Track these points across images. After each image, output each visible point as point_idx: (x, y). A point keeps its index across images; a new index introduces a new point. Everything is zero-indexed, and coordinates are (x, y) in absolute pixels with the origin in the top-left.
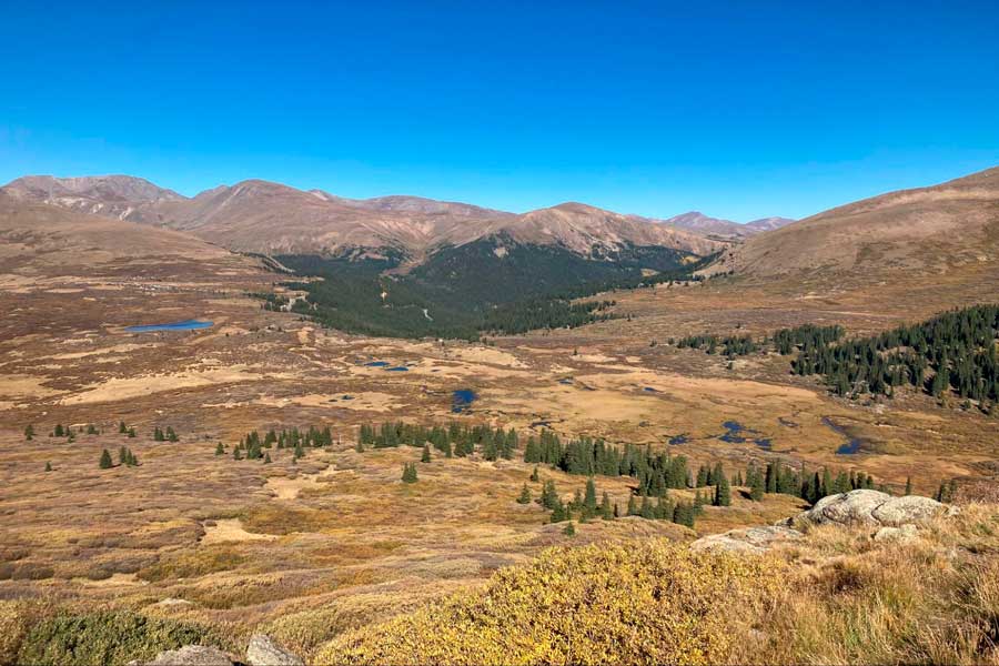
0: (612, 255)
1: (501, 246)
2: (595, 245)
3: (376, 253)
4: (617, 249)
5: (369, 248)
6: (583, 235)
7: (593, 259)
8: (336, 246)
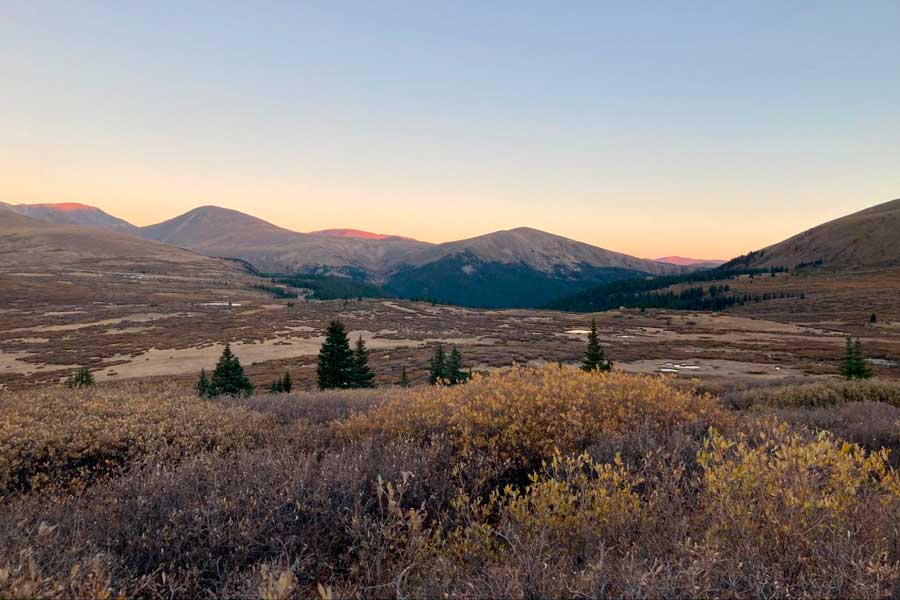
0: (575, 274)
1: (468, 264)
2: (556, 266)
3: (340, 272)
4: (579, 269)
5: (332, 267)
6: (544, 256)
7: (556, 278)
8: (299, 265)
